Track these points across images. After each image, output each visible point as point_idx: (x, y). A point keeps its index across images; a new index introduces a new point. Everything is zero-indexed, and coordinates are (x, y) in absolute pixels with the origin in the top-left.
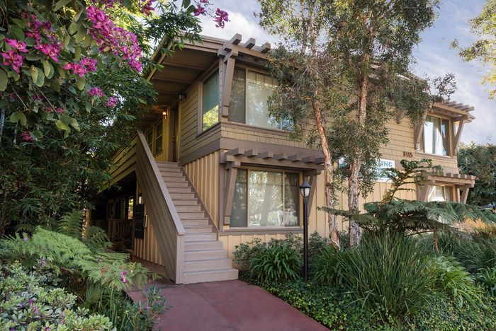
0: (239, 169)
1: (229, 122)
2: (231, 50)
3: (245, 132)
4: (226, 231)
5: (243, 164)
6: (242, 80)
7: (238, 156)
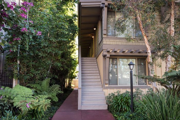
0: (110, 58)
1: (107, 37)
2: (105, 3)
3: (115, 41)
4: (107, 87)
5: (111, 56)
6: (114, 17)
7: (108, 52)
